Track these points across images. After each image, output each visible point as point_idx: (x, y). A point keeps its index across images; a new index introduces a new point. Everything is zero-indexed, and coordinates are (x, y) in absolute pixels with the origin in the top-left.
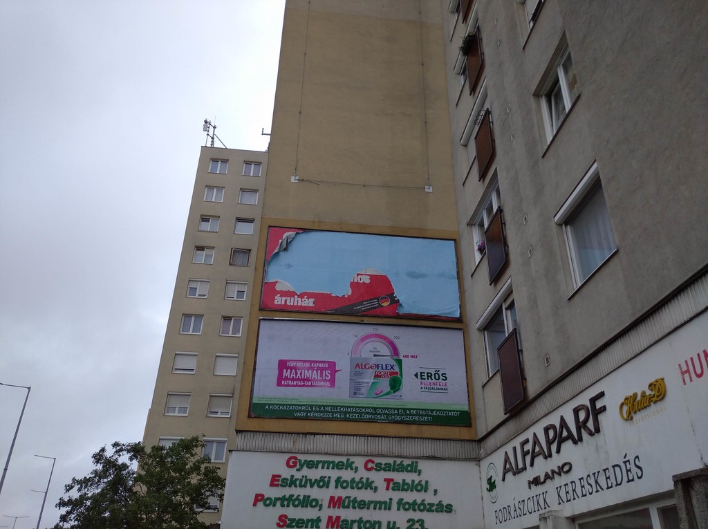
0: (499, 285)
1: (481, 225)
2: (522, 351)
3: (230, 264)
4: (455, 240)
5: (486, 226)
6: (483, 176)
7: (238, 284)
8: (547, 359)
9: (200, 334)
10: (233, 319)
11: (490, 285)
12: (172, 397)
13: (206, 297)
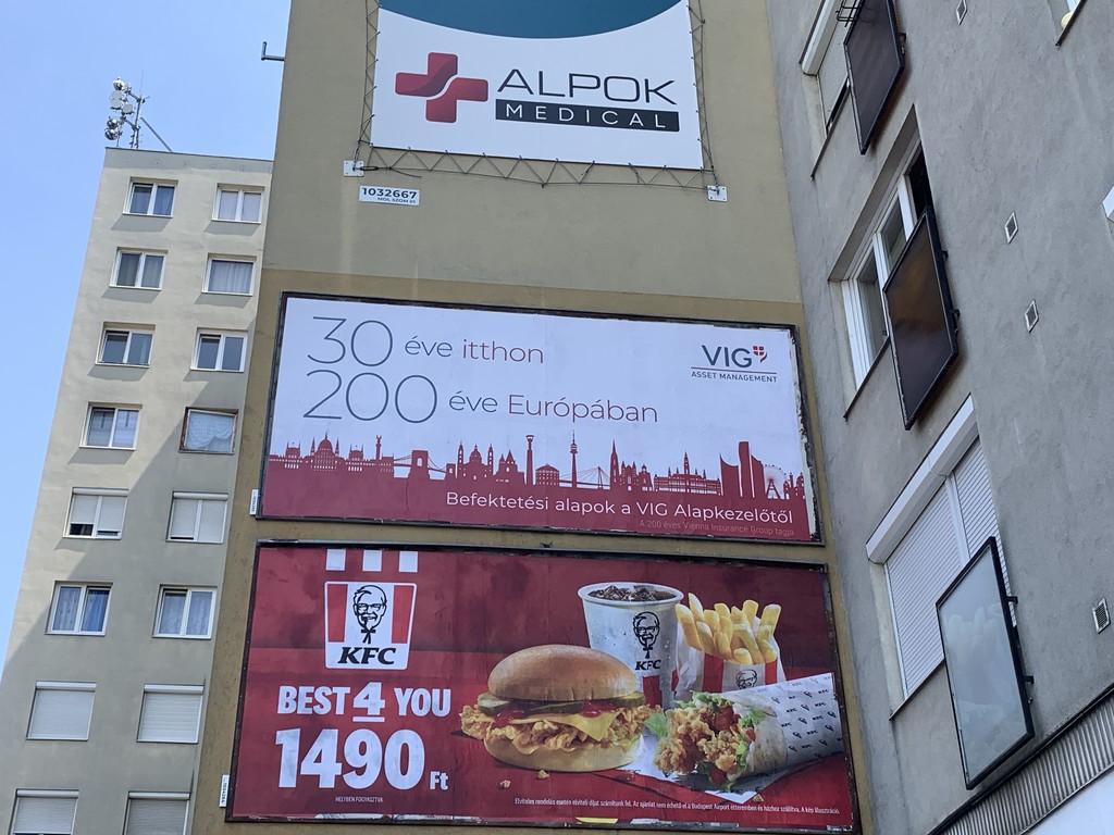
0: (933, 427)
1: (868, 278)
2: (1015, 600)
3: (183, 449)
4: (791, 328)
5: (883, 276)
6: (870, 140)
7: (204, 500)
8: (1100, 612)
9: (102, 633)
10: (189, 594)
11: (908, 428)
12: (27, 802)
13: (119, 536)
